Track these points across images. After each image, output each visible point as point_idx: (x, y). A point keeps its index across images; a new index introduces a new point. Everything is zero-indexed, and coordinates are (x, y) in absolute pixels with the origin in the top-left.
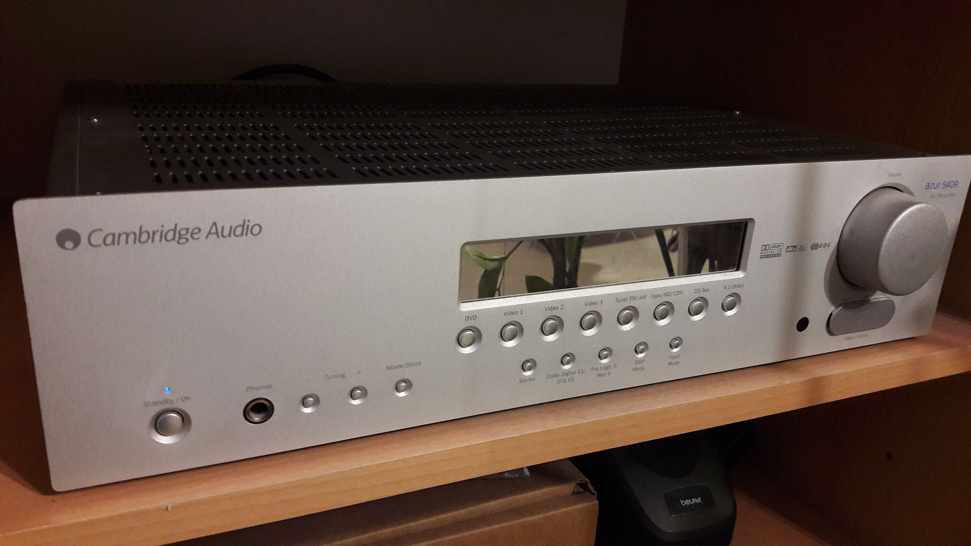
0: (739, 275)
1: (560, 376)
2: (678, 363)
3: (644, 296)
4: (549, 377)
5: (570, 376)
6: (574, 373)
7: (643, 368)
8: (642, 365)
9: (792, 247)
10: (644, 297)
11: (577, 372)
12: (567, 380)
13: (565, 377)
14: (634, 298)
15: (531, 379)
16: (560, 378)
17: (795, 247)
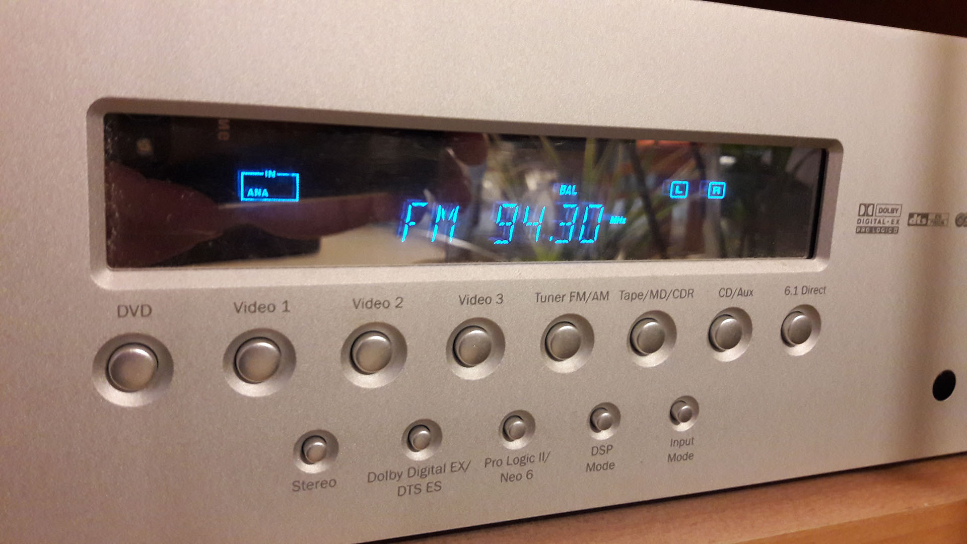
0: (815, 266)
1: (405, 476)
2: (690, 456)
3: (605, 294)
4: (374, 478)
5: (430, 478)
6: (441, 470)
7: (611, 466)
8: (609, 458)
9: (918, 215)
10: (605, 296)
11: (448, 468)
12: (424, 488)
13: (416, 480)
14: (581, 297)
15: (323, 483)
16: (405, 481)
17: (925, 216)
